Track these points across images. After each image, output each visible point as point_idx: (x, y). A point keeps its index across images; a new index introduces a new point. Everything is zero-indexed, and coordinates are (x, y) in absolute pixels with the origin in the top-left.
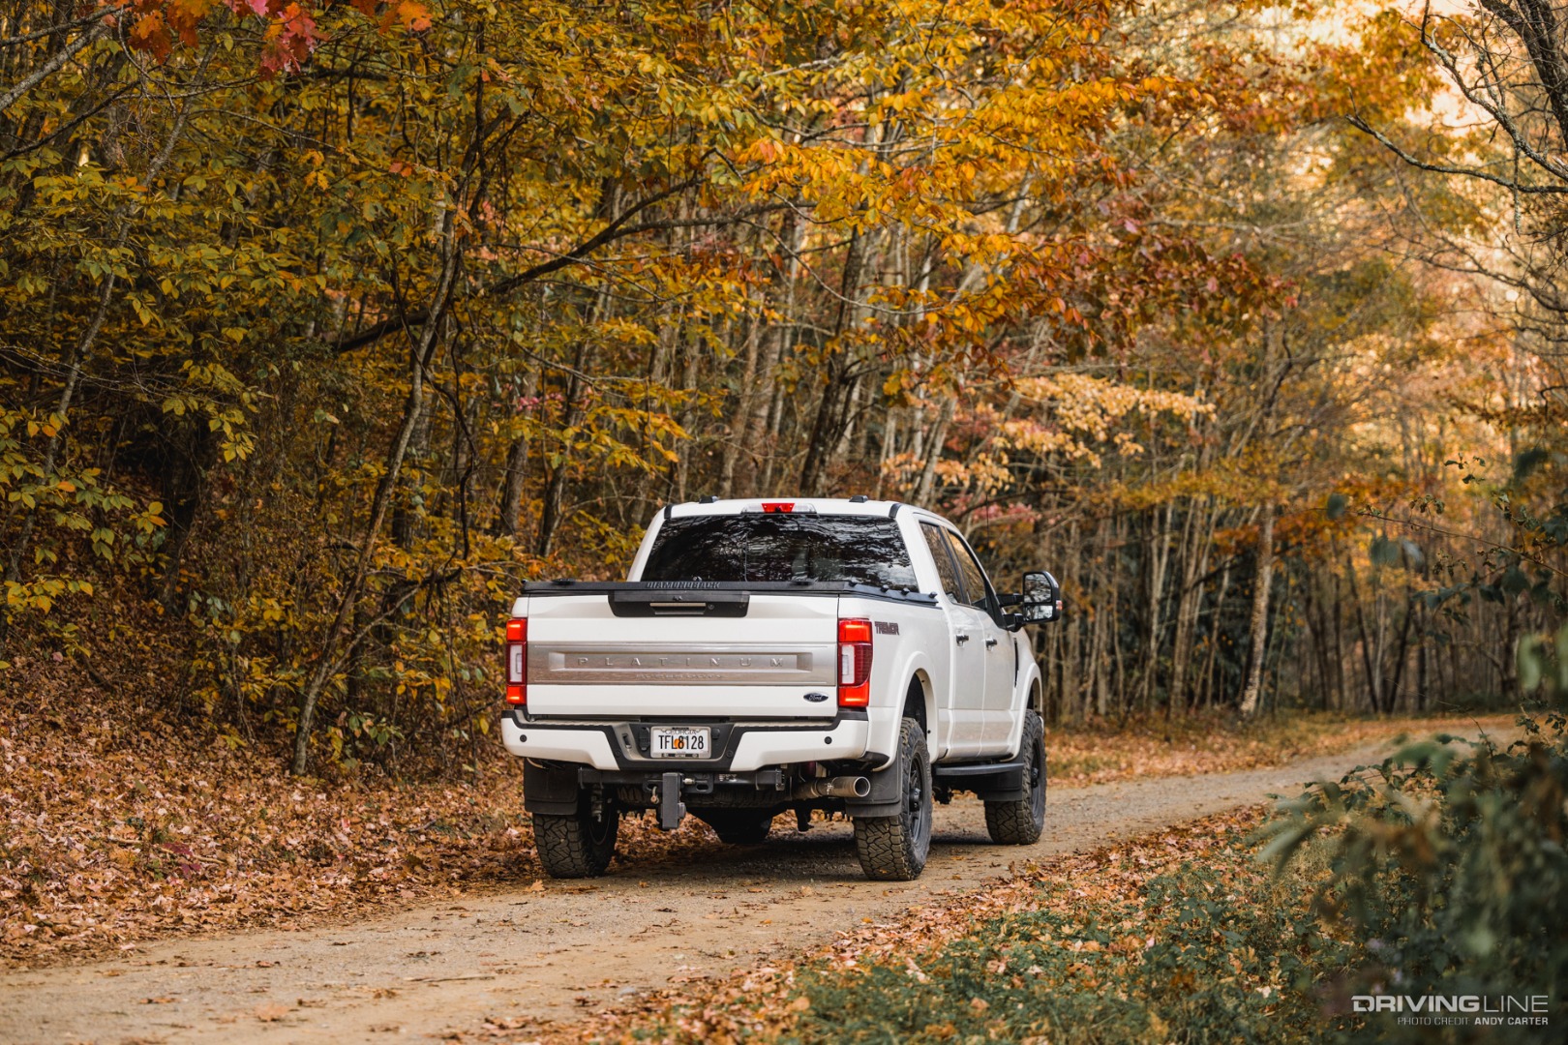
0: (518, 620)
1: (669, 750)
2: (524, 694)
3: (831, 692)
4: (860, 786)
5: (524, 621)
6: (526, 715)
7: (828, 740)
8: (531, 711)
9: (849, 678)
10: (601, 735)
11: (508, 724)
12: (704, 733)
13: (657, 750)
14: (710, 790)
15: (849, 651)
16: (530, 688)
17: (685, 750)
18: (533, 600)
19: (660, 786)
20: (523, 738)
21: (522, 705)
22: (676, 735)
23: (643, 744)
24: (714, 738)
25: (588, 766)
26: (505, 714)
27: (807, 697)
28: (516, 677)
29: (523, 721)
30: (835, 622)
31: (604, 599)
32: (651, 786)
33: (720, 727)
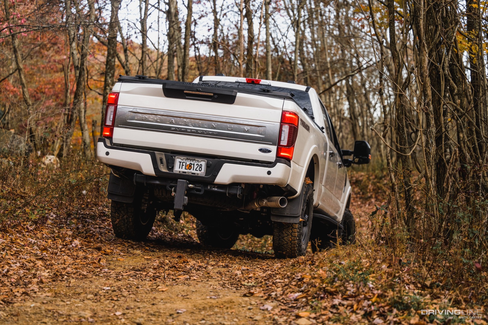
0: (114, 93)
1: (184, 170)
2: (112, 131)
3: (274, 148)
4: (282, 202)
5: (117, 94)
6: (111, 142)
7: (269, 173)
8: (114, 141)
9: (284, 142)
10: (148, 156)
11: (101, 145)
12: (203, 163)
13: (177, 169)
14: (202, 193)
15: (286, 128)
16: (115, 129)
17: (192, 171)
18: (124, 84)
19: (176, 187)
20: (107, 153)
21: (110, 137)
22: (188, 163)
23: (170, 164)
24: (208, 166)
25: (139, 172)
26: (100, 140)
27: (261, 150)
28: (109, 123)
29: (109, 145)
30: (280, 112)
31: (160, 86)
32: (171, 187)
33: (211, 161)
